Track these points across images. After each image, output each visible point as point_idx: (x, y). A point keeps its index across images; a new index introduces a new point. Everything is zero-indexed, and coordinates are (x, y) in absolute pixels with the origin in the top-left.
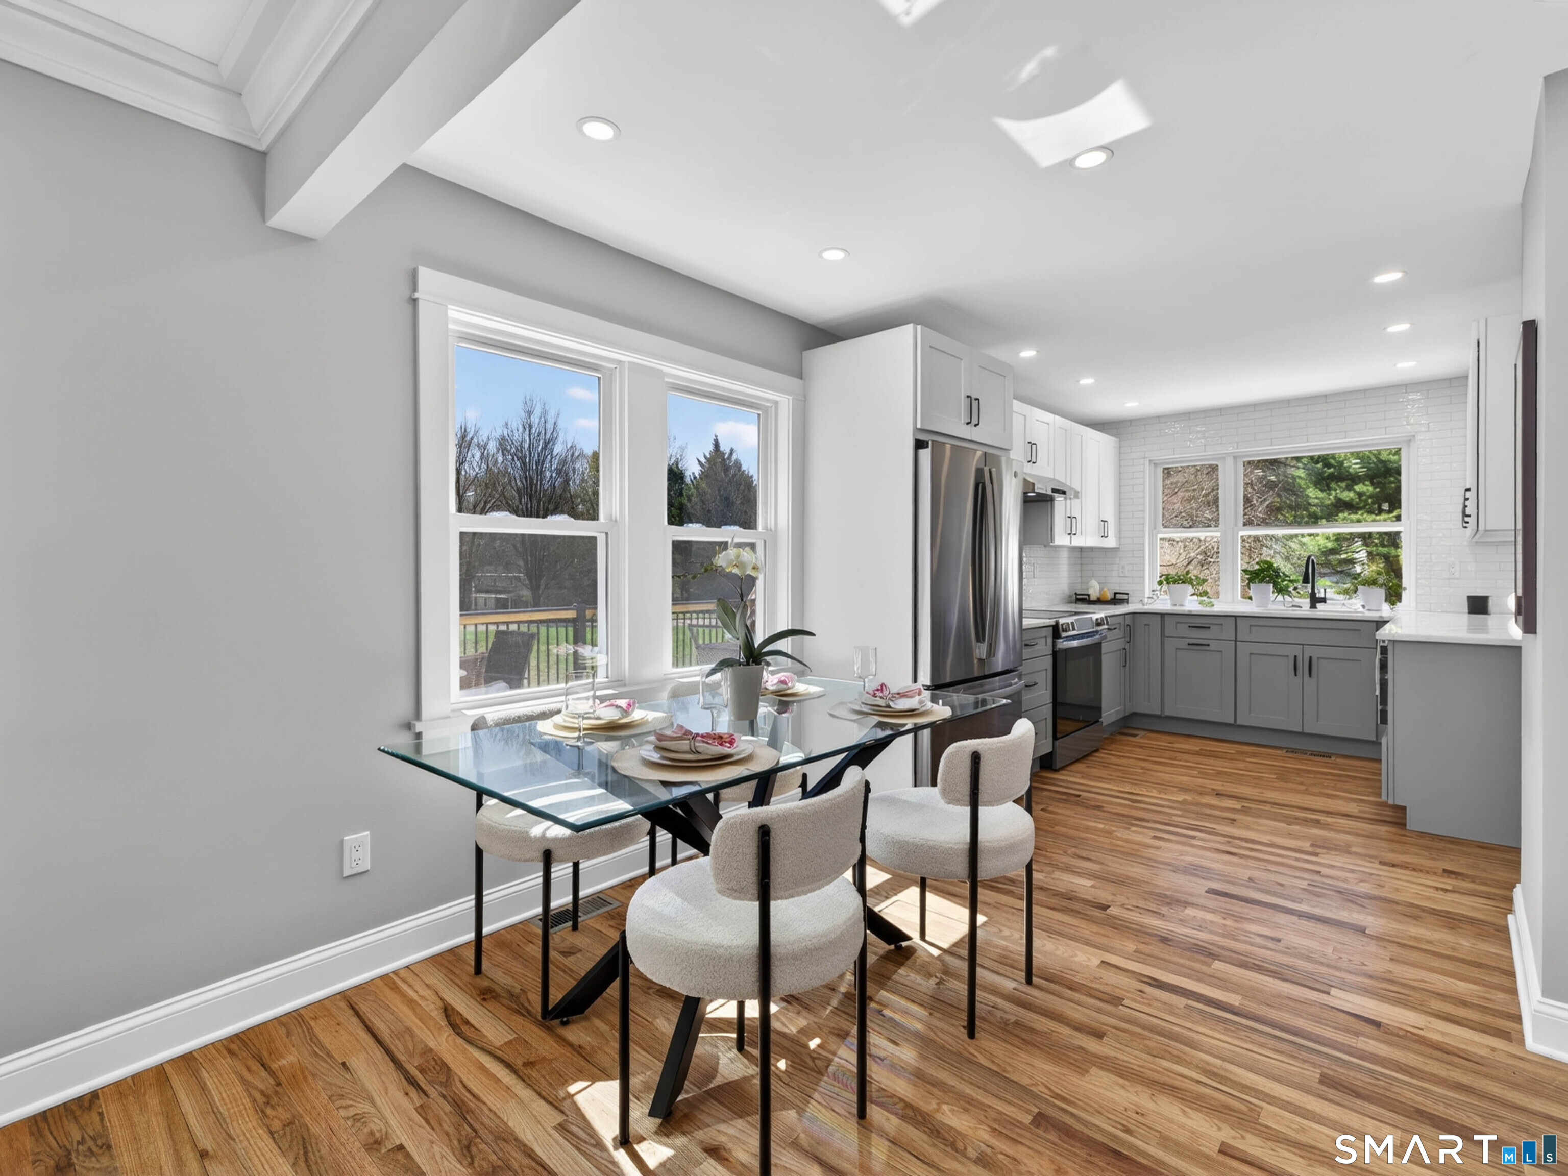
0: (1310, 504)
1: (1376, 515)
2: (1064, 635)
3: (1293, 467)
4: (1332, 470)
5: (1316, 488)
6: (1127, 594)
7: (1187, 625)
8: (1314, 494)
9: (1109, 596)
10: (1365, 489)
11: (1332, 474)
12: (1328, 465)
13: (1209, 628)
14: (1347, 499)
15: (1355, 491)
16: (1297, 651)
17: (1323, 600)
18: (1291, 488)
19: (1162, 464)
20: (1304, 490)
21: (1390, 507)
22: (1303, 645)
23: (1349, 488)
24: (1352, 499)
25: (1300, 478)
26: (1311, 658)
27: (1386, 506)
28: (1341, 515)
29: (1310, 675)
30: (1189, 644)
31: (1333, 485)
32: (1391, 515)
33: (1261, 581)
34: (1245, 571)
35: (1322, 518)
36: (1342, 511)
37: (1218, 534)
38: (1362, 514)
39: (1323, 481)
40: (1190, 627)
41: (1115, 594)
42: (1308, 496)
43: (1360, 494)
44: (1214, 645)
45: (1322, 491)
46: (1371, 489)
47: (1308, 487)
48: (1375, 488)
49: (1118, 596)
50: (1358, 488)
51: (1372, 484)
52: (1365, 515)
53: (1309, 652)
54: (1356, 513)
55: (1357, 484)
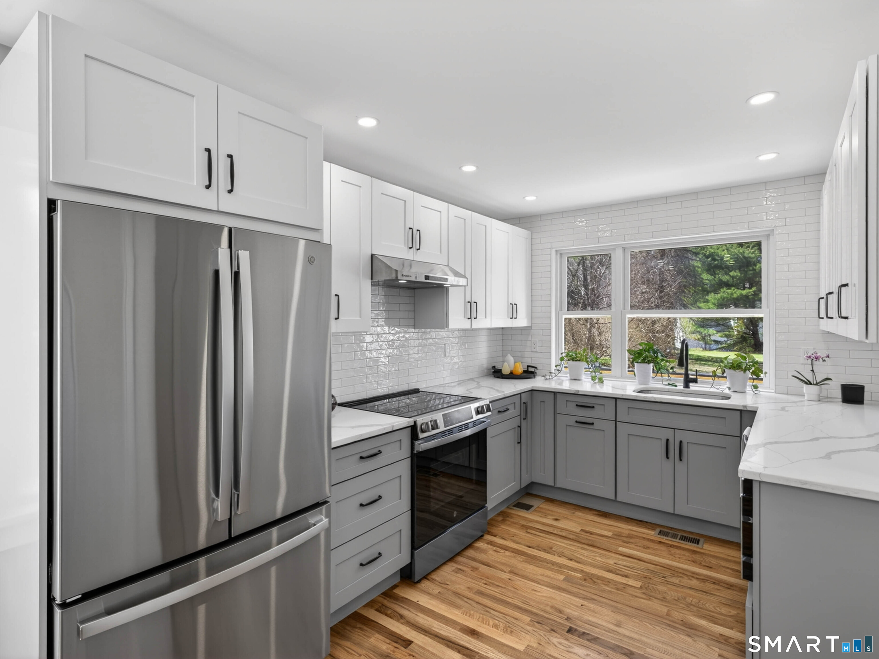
0: (703, 283)
1: (742, 290)
2: (421, 436)
3: (694, 260)
4: (716, 262)
5: (708, 274)
6: (536, 368)
7: (575, 404)
8: (706, 277)
9: (520, 369)
10: (735, 274)
11: (717, 264)
12: (714, 260)
13: (593, 407)
14: (726, 280)
15: (730, 275)
16: (668, 434)
17: (695, 381)
18: (692, 274)
19: (568, 253)
20: (701, 274)
21: (750, 285)
22: (674, 429)
23: (727, 274)
24: (728, 281)
25: (698, 267)
26: (681, 442)
27: (747, 285)
28: (722, 290)
29: (681, 460)
30: (576, 422)
31: (717, 272)
32: (751, 290)
33: (643, 361)
34: (629, 351)
35: (711, 292)
36: (723, 288)
37: (609, 316)
38: (734, 290)
39: (712, 269)
40: (577, 405)
41: (528, 366)
42: (702, 278)
43: (733, 277)
44: (598, 424)
45: (711, 275)
46: (739, 274)
47: (703, 273)
48: (741, 274)
49: (531, 369)
50: (732, 274)
51: (740, 271)
52: (736, 290)
53: (680, 436)
54: (730, 289)
55: (731, 271)
